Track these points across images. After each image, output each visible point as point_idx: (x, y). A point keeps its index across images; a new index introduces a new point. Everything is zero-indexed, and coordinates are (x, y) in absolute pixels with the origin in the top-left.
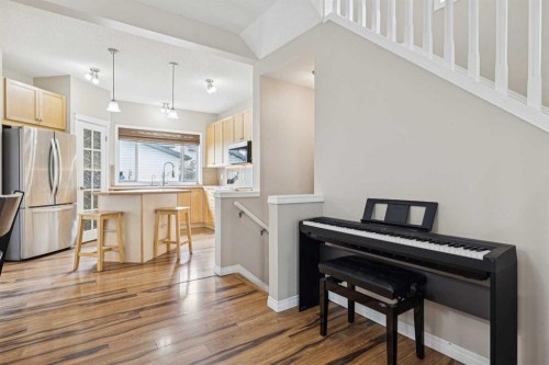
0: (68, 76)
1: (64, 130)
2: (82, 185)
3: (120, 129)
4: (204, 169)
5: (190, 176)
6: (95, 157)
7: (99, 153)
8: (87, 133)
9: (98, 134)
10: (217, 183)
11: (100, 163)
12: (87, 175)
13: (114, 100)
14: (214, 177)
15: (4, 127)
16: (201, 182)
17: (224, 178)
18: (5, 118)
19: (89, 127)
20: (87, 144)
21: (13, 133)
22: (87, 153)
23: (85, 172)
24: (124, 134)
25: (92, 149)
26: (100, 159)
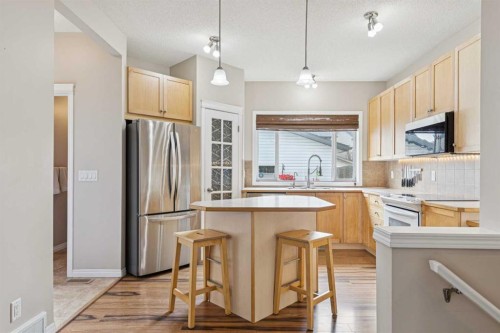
0: (194, 57)
1: (190, 122)
2: (210, 186)
3: (258, 116)
4: (365, 163)
5: (345, 173)
6: (225, 152)
7: (230, 148)
8: (216, 123)
9: (229, 124)
10: (386, 184)
11: (230, 159)
12: (216, 174)
13: (220, 68)
14: (381, 174)
15: (128, 122)
16: (359, 182)
17: (396, 177)
18: (128, 112)
19: (218, 116)
20: (216, 136)
21: (133, 126)
22: (216, 148)
23: (214, 171)
24: (263, 122)
25: (222, 143)
26: (230, 154)
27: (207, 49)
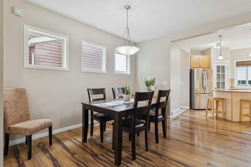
0: (210, 48)
2: (216, 87)
3: (237, 62)
6: (222, 76)
7: (224, 75)
8: (218, 67)
9: (223, 67)
11: (224, 78)
12: (218, 83)
13: (221, 55)
15: (191, 70)
18: (191, 67)
19: (219, 65)
20: (218, 71)
21: (192, 71)
22: (218, 75)
23: (217, 83)
24: (239, 64)
25: (221, 73)
27: (215, 47)
